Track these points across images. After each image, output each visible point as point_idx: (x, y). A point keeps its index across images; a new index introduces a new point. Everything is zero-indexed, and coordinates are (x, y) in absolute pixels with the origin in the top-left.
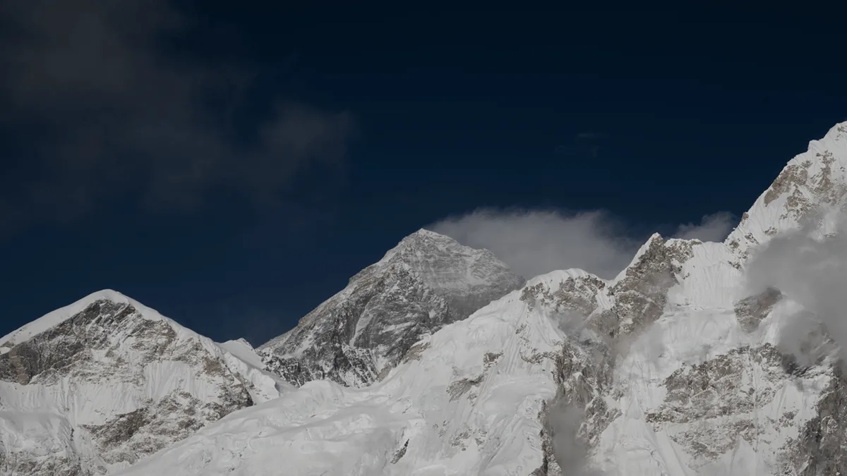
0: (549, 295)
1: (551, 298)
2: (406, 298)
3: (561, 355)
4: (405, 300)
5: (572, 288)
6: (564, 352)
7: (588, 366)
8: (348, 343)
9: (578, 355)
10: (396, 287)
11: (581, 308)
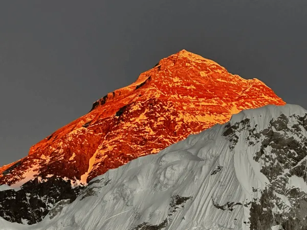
0: (255, 132)
1: (257, 136)
2: (154, 130)
3: (258, 203)
4: (152, 133)
5: (283, 127)
6: (262, 200)
7: (291, 219)
8: (79, 179)
9: (280, 206)
10: (143, 117)
11: (292, 151)
